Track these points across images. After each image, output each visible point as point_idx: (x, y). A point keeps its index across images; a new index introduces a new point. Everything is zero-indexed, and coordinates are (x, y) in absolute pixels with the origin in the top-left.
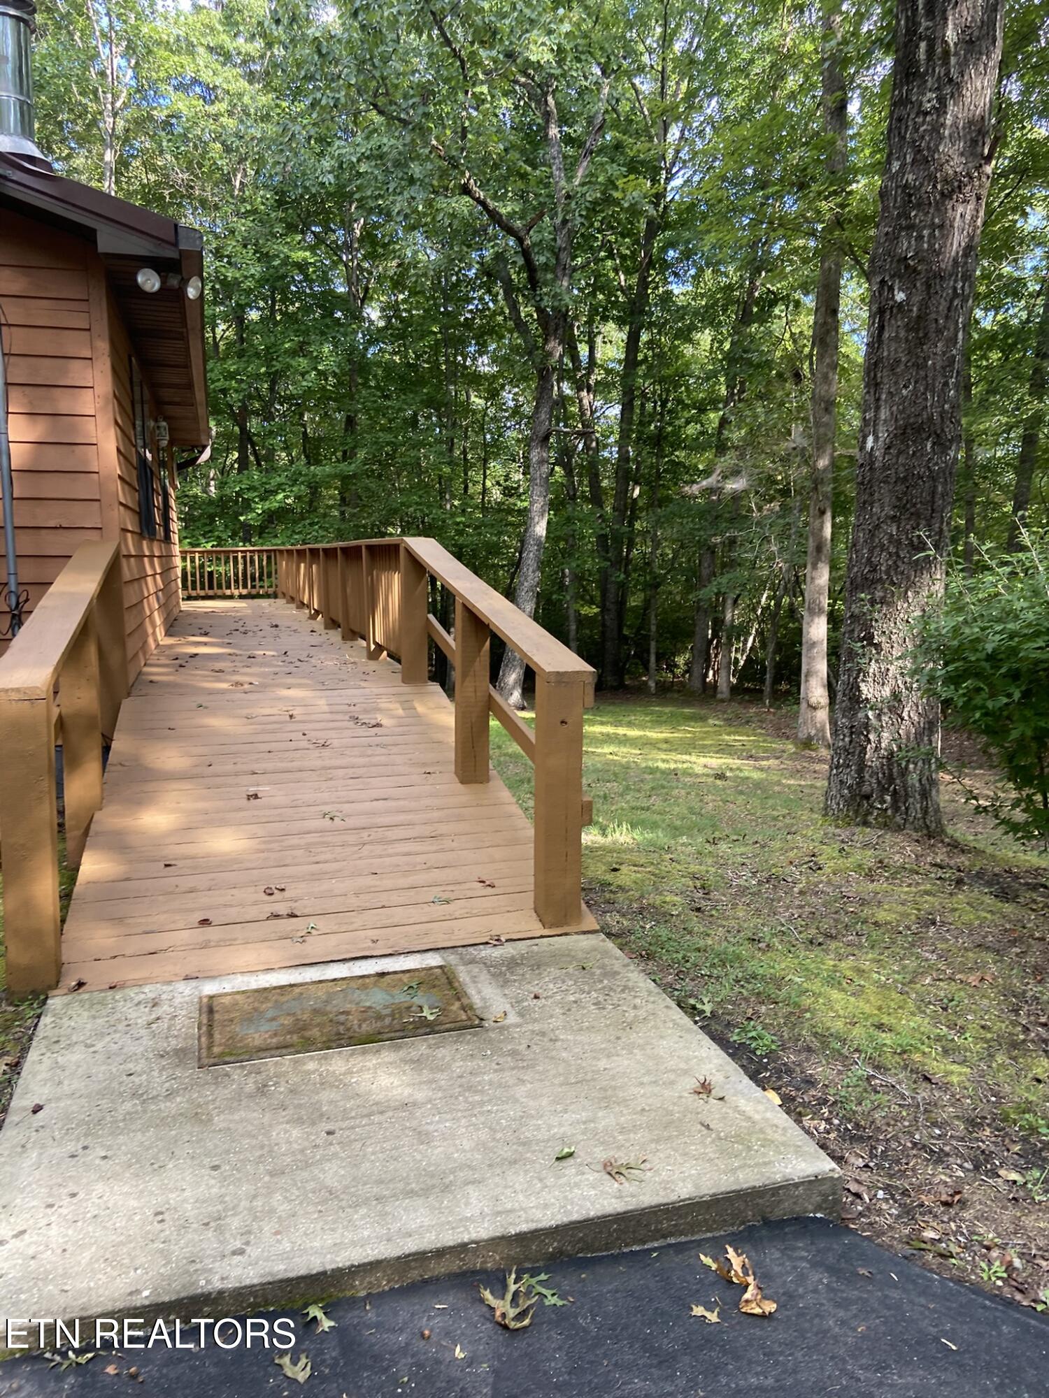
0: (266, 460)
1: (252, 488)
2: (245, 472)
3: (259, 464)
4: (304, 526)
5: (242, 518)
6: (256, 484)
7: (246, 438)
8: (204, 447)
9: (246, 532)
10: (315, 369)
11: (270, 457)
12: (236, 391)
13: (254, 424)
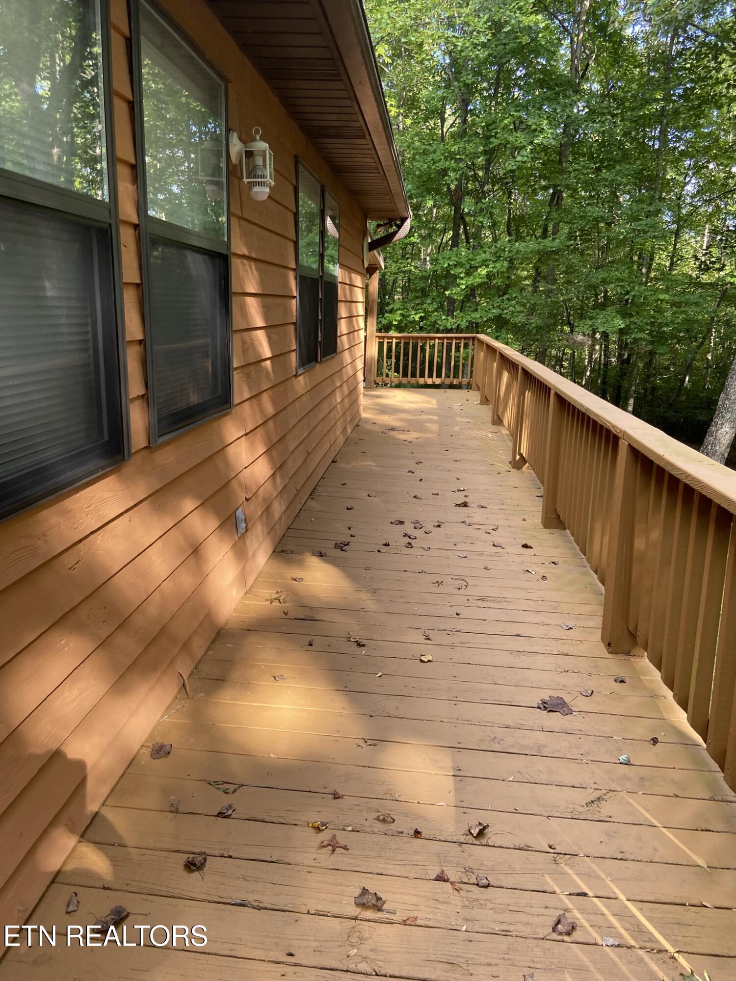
0: (473, 239)
1: (458, 265)
2: (455, 249)
3: (468, 242)
4: (503, 301)
5: (447, 293)
6: (463, 260)
7: (459, 219)
8: (404, 220)
9: (450, 307)
10: (531, 143)
11: (477, 236)
12: (455, 170)
13: (468, 205)
